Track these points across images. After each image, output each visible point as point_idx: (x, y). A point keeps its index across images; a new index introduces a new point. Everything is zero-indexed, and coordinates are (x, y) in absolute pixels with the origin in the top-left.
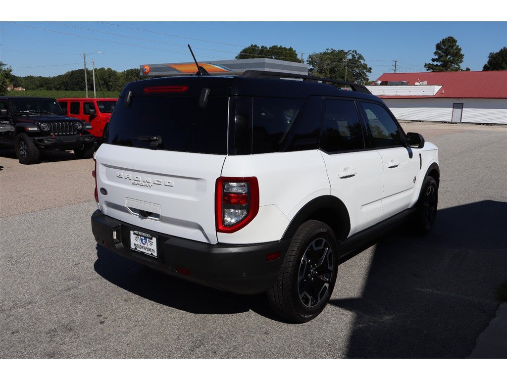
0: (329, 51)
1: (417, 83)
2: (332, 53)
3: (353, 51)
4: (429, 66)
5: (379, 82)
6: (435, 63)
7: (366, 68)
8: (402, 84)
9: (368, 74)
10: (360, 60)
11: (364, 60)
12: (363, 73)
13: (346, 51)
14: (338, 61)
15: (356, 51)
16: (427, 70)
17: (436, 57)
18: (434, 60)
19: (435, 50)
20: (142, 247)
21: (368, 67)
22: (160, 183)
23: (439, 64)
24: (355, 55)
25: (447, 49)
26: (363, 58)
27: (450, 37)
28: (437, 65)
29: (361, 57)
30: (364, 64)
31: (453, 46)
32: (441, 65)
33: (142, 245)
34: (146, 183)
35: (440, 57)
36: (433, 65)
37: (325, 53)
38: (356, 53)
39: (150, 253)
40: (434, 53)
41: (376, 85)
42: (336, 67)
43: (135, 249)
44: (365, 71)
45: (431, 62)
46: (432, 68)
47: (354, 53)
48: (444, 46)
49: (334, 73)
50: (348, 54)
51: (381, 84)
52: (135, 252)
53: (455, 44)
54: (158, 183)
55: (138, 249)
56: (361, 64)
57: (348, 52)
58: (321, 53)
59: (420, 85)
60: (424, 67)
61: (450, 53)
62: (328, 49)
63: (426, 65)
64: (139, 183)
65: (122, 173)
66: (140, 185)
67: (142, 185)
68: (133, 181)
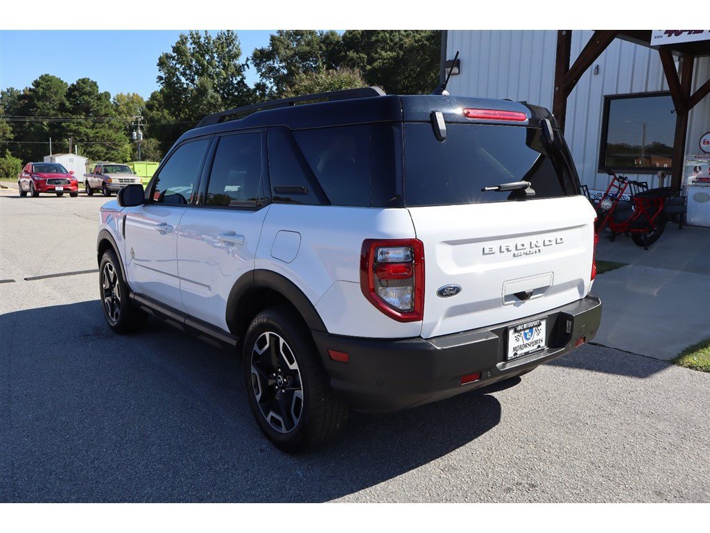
20: (526, 346)
22: (551, 243)
33: (526, 342)
34: (535, 248)
39: (537, 346)
43: (516, 354)
52: (516, 359)
54: (549, 243)
55: (519, 352)
64: (525, 251)
65: (495, 245)
66: (526, 254)
67: (530, 253)
68: (516, 252)
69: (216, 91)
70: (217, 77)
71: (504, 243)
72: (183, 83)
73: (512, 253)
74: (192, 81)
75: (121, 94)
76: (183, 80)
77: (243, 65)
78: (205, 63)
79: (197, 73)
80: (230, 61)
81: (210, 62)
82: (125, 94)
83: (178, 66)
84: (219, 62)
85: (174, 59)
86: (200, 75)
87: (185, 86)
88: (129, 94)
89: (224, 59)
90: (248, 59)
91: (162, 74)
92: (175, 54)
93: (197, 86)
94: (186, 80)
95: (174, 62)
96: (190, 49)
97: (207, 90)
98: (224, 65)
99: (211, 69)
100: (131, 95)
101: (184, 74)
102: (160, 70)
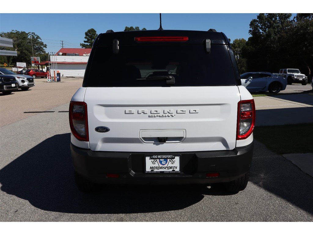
0: (14, 32)
1: (84, 55)
2: (16, 33)
3: (32, 33)
4: (83, 45)
5: (61, 53)
6: (86, 44)
7: (43, 45)
8: (76, 55)
9: (44, 48)
10: (38, 39)
11: (41, 39)
12: (42, 48)
13: (27, 32)
14: (22, 39)
15: (34, 33)
16: (82, 47)
17: (86, 40)
18: (85, 42)
19: (85, 36)
20: (161, 168)
21: (44, 44)
22: (184, 112)
23: (88, 44)
24: (34, 35)
25: (91, 36)
26: (40, 38)
27: (92, 29)
28: (87, 45)
29: (38, 37)
30: (41, 42)
31: (95, 35)
32: (89, 45)
33: (161, 166)
34: (168, 114)
35: (88, 40)
36: (85, 44)
37: (11, 33)
38: (34, 34)
39: (171, 170)
40: (85, 38)
41: (59, 55)
42: (22, 43)
43: (152, 171)
44: (42, 46)
45: (84, 43)
46: (85, 47)
47: (33, 34)
48: (90, 34)
49: (21, 47)
50: (29, 34)
51: (62, 55)
52: (152, 173)
53: (96, 33)
54: (182, 112)
55: (156, 170)
56: (39, 42)
57: (29, 33)
58: (8, 33)
59: (86, 56)
60: (80, 46)
61: (93, 38)
62: (13, 30)
63: (81, 45)
64: (159, 115)
65: (134, 110)
66: (160, 116)
67: (163, 116)
68: (150, 115)
69: (276, 35)
70: (278, 28)
71: (141, 109)
72: (261, 32)
73: (147, 115)
74: (265, 31)
75: (237, 39)
76: (261, 31)
77: (292, 21)
78: (272, 22)
79: (268, 27)
80: (285, 19)
81: (274, 21)
82: (239, 39)
83: (259, 25)
84: (279, 21)
85: (257, 22)
86: (269, 28)
87: (261, 33)
88: (240, 39)
89: (282, 19)
90: (295, 18)
91: (251, 29)
92: (258, 19)
93: (267, 33)
94: (262, 31)
95: (257, 23)
96: (266, 16)
97: (271, 35)
98: (282, 22)
99: (275, 24)
100: (241, 39)
101: (261, 28)
102: (250, 28)
